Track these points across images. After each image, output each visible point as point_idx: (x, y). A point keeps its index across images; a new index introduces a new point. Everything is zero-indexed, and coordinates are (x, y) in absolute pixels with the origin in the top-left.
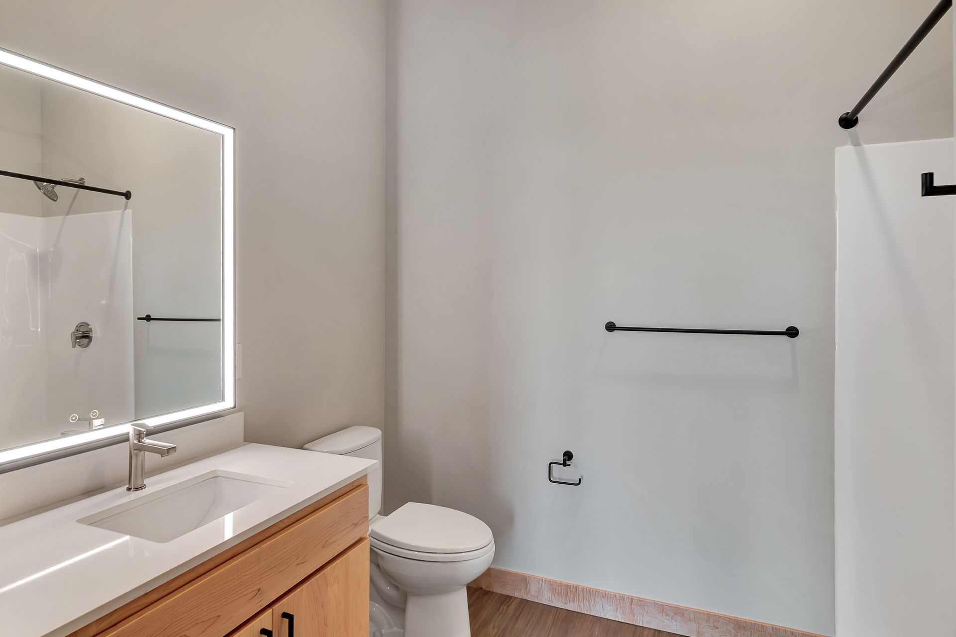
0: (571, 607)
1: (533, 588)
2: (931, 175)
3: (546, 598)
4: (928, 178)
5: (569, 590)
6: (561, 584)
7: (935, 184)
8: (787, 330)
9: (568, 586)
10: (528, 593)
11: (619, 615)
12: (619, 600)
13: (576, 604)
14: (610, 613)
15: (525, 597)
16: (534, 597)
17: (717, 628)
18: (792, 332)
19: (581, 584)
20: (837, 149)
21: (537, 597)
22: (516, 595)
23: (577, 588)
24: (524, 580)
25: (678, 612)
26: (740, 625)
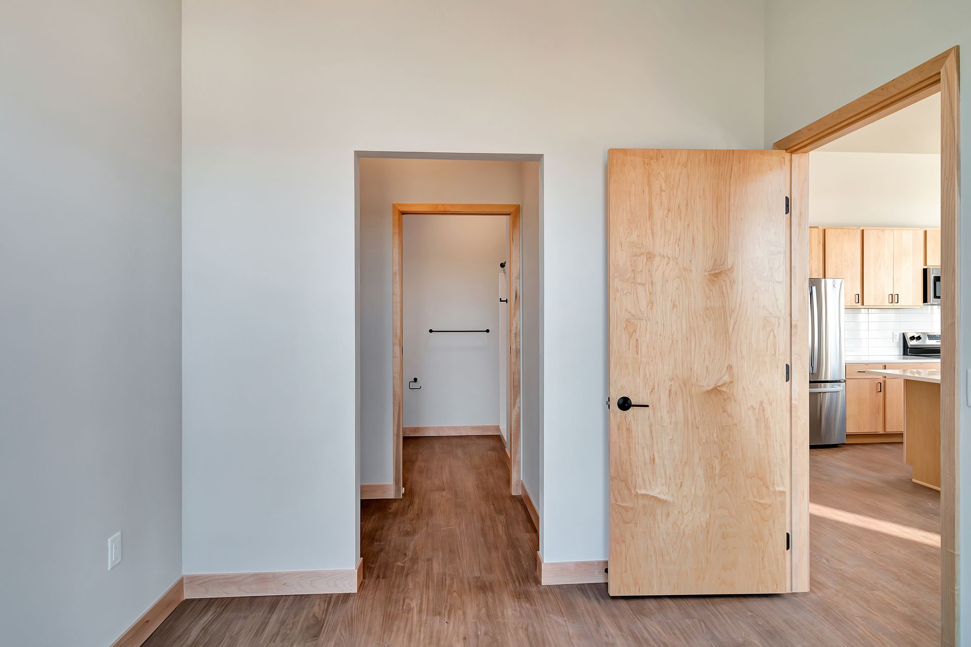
0: (417, 435)
5: (416, 429)
6: (413, 428)
11: (434, 434)
12: (434, 428)
13: (419, 433)
14: (431, 434)
17: (466, 430)
18: (488, 331)
20: (501, 274)
23: (419, 428)
25: (455, 428)
26: (473, 428)
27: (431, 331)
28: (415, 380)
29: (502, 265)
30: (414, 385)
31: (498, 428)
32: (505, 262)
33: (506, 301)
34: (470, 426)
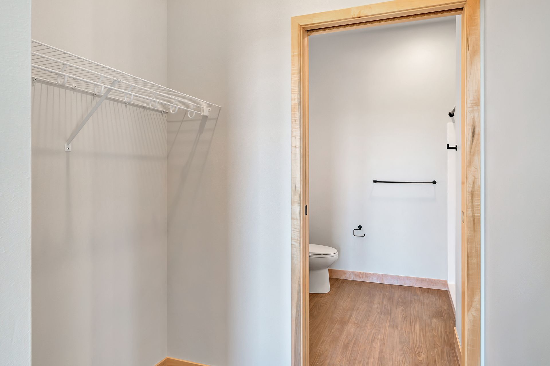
0: (361, 280)
1: (347, 276)
2: (449, 145)
3: (352, 278)
4: (448, 145)
5: (361, 274)
6: (358, 273)
7: (449, 147)
8: (433, 181)
9: (360, 273)
10: (346, 277)
11: (378, 281)
12: (378, 275)
13: (363, 279)
14: (375, 281)
15: (345, 278)
16: (348, 278)
17: (411, 281)
18: (434, 182)
19: (365, 272)
20: (448, 123)
21: (349, 278)
22: (341, 278)
23: (363, 273)
24: (344, 272)
25: (398, 278)
26: (418, 280)
27: (375, 182)
28: (360, 227)
29: (451, 115)
30: (357, 232)
31: (445, 283)
32: (454, 110)
33: (456, 148)
34: (415, 278)
